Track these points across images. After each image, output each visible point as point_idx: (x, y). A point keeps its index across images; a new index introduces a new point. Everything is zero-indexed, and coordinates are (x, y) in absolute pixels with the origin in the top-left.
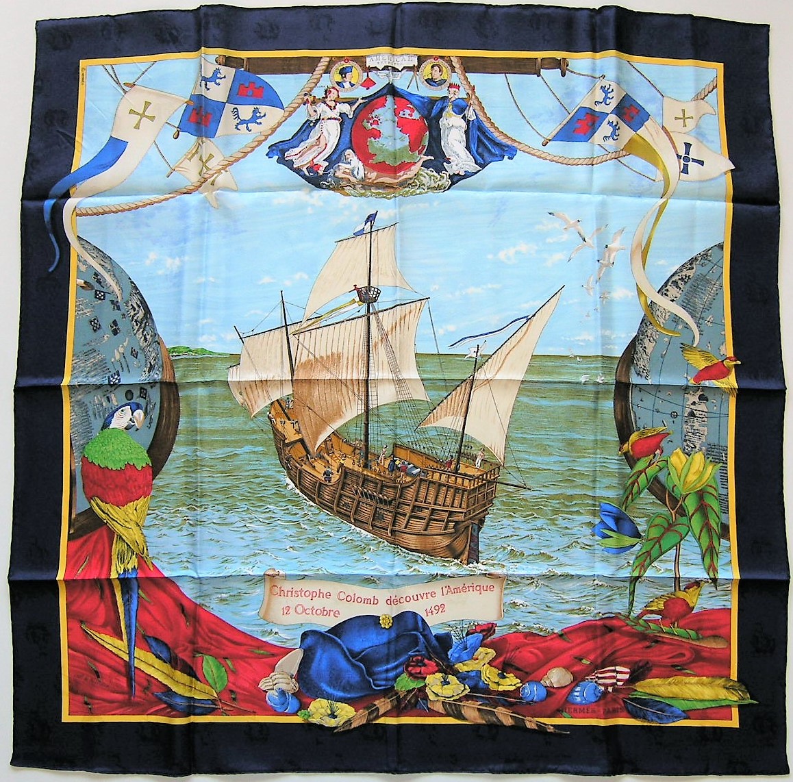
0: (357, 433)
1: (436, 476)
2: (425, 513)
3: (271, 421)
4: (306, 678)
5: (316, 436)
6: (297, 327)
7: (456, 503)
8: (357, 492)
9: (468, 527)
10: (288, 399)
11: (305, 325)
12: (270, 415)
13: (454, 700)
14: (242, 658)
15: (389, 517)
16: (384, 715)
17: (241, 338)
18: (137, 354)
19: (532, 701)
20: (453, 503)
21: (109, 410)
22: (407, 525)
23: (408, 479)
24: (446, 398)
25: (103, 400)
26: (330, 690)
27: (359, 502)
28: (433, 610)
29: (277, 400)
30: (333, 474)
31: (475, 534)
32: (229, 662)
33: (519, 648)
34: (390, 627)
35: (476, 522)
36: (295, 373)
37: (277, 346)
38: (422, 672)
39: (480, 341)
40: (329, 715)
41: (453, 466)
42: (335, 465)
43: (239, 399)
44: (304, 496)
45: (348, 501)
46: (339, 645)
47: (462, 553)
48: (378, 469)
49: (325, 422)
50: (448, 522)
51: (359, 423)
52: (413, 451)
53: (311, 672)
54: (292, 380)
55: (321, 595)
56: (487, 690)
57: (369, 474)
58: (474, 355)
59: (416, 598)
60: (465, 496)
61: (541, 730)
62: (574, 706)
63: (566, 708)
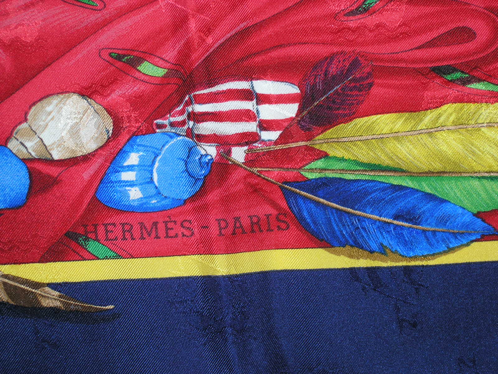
61: (22, 302)
62: (123, 219)
63: (95, 226)
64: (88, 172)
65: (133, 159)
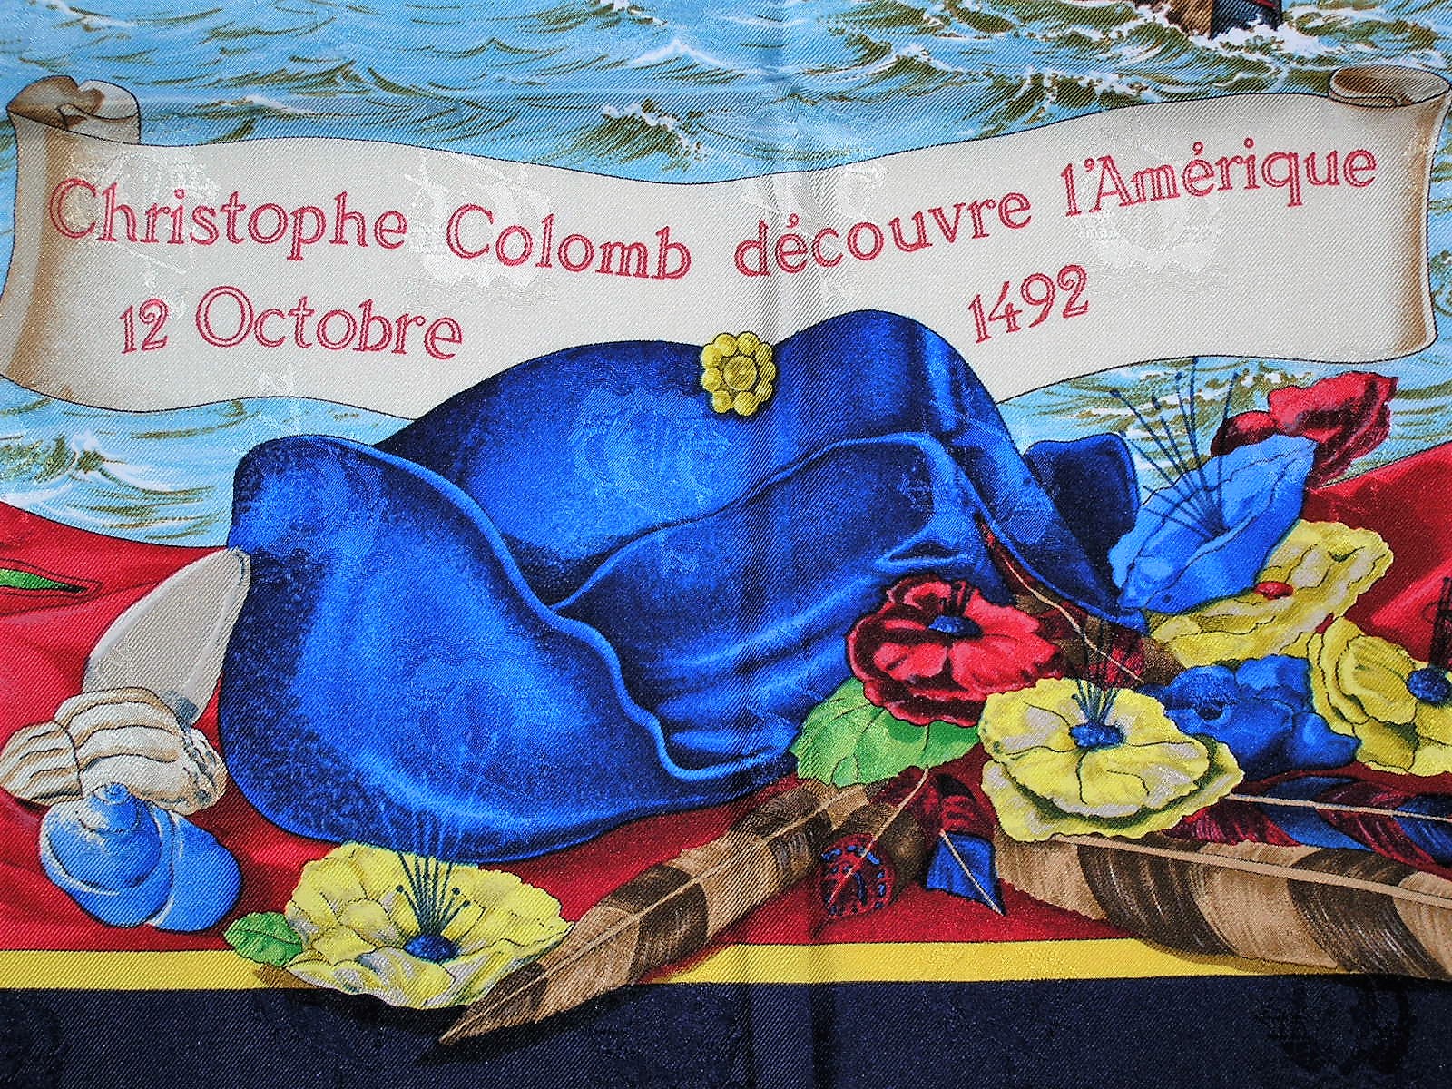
4: (270, 724)
13: (1150, 839)
16: (741, 930)
26: (414, 794)
28: (1019, 303)
34: (764, 406)
38: (959, 672)
40: (408, 943)
46: (464, 523)
55: (350, 227)
56: (1343, 772)
59: (910, 236)
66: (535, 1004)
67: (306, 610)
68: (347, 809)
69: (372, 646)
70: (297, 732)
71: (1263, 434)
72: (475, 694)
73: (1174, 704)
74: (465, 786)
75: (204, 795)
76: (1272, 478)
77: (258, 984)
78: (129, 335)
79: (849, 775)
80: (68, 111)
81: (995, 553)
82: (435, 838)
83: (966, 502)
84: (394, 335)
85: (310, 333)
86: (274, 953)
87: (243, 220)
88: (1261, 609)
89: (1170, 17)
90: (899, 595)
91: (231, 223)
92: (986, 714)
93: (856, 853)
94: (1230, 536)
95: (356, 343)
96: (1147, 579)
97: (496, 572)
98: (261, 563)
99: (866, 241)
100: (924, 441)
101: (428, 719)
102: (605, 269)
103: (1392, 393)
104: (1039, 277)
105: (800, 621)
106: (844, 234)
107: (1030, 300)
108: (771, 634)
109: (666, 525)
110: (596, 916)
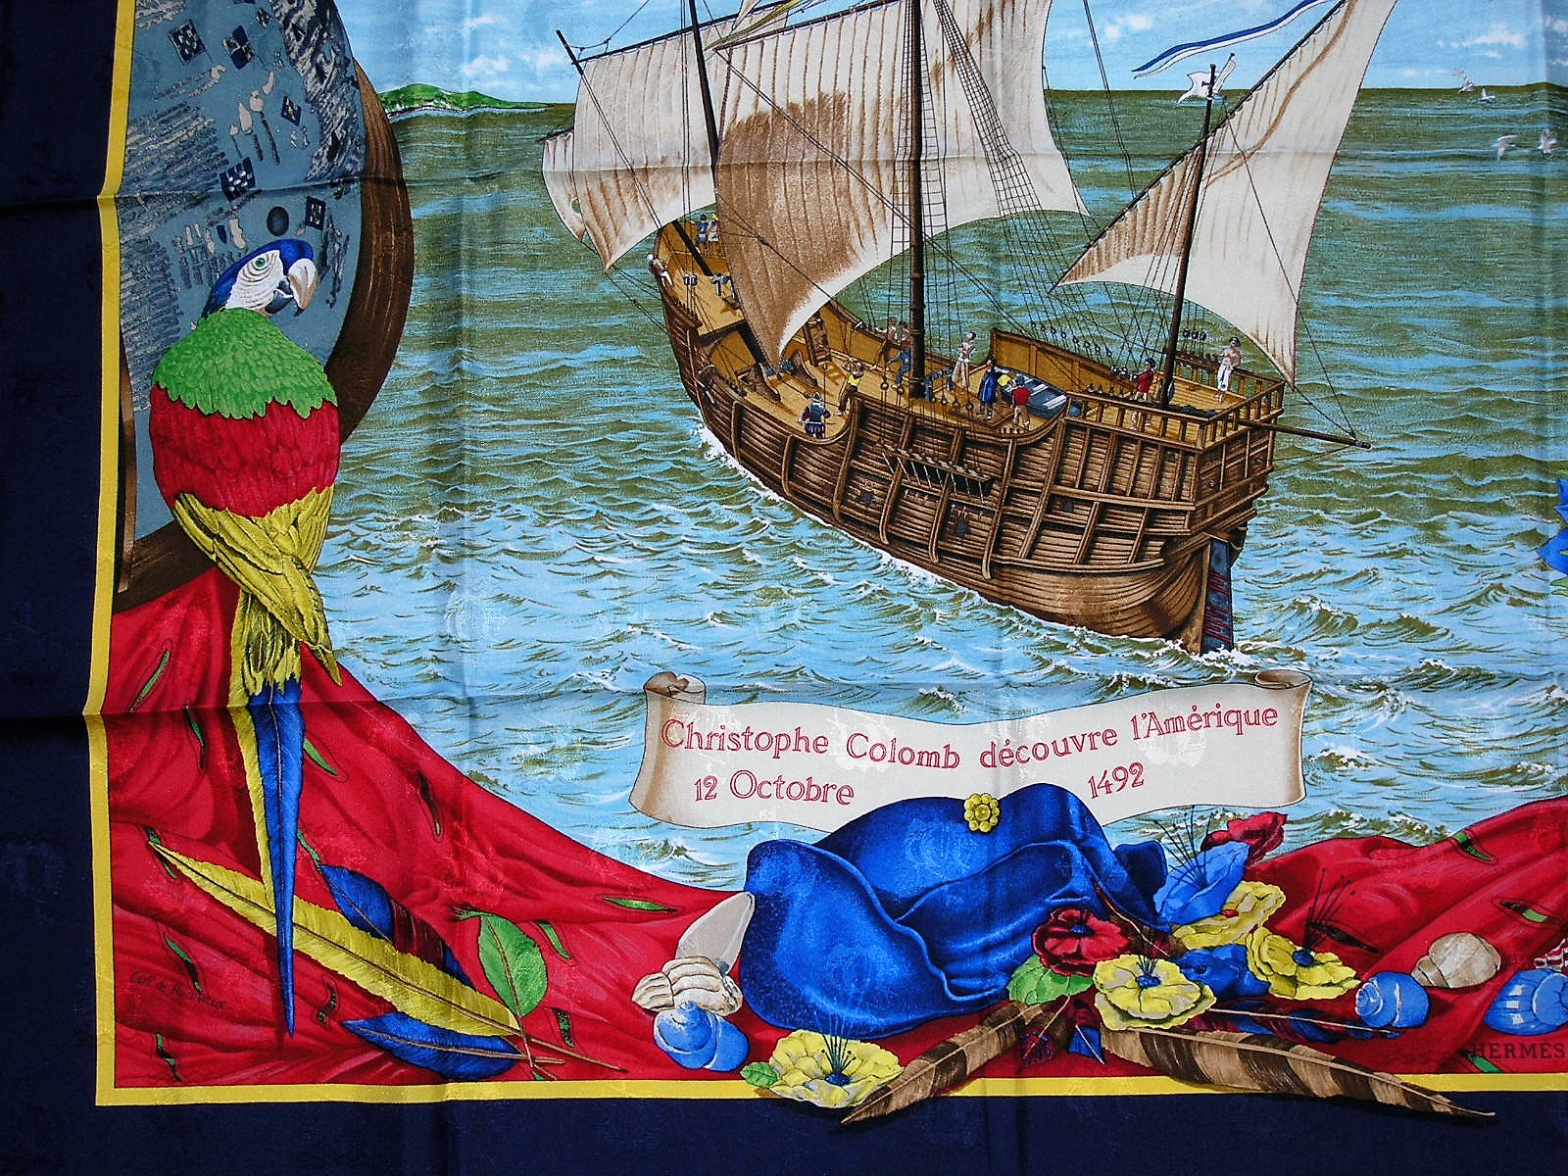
0: (890, 304)
1: (1111, 416)
2: (1084, 516)
3: (658, 277)
4: (763, 974)
5: (781, 312)
6: (726, 30)
7: (1168, 485)
8: (894, 461)
9: (1202, 550)
10: (704, 217)
11: (745, 24)
12: (656, 262)
13: (1173, 1030)
14: (587, 920)
15: (983, 528)
16: (983, 1072)
17: (576, 62)
18: (298, 113)
19: (1388, 1026)
20: (1158, 488)
21: (222, 261)
22: (1033, 547)
23: (1035, 424)
24: (1131, 206)
25: (207, 235)
26: (831, 1007)
27: (901, 489)
28: (1111, 780)
29: (675, 223)
30: (827, 414)
31: (1221, 569)
32: (551, 934)
33: (1349, 882)
34: (993, 828)
35: (1223, 537)
36: (723, 147)
37: (670, 83)
38: (1084, 950)
39: (1217, 54)
40: (826, 1077)
41: (1155, 388)
42: (834, 391)
43: (572, 221)
44: (750, 475)
45: (874, 488)
46: (853, 881)
47: (1187, 622)
48: (951, 399)
49: (803, 278)
50: (1146, 538)
51: (896, 278)
52: (1046, 349)
53: (777, 956)
54: (713, 167)
55: (802, 743)
56: (1263, 998)
57: (927, 414)
58: (1203, 92)
59: (1061, 749)
60: (1191, 470)
61: (1418, 1108)
62: (1506, 1039)
63: (1483, 1045)
64: (1477, 1000)
65: (1517, 990)
66: (887, 1105)
67: (781, 920)
68: (799, 1014)
69: (811, 939)
70: (776, 978)
71: (1224, 841)
72: (860, 960)
73: (1184, 967)
74: (855, 1003)
75: (733, 1007)
76: (1229, 861)
77: (758, 1096)
78: (699, 792)
79: (1033, 999)
80: (673, 689)
81: (1101, 896)
82: (839, 1027)
83: (1087, 872)
84: (822, 794)
85: (783, 793)
86: (764, 1081)
87: (752, 739)
88: (1224, 922)
89: (1181, 646)
90: (1056, 916)
91: (747, 740)
92: (1096, 970)
93: (1037, 1035)
94: (1209, 888)
95: (805, 797)
96: (1171, 908)
97: (869, 903)
98: (761, 900)
99: (1041, 752)
100: (1067, 844)
101: (838, 972)
102: (920, 764)
103: (1285, 822)
104: (1121, 768)
105: (1010, 927)
106: (1030, 749)
107: (1117, 779)
108: (997, 934)
109: (948, 882)
110: (915, 1064)
